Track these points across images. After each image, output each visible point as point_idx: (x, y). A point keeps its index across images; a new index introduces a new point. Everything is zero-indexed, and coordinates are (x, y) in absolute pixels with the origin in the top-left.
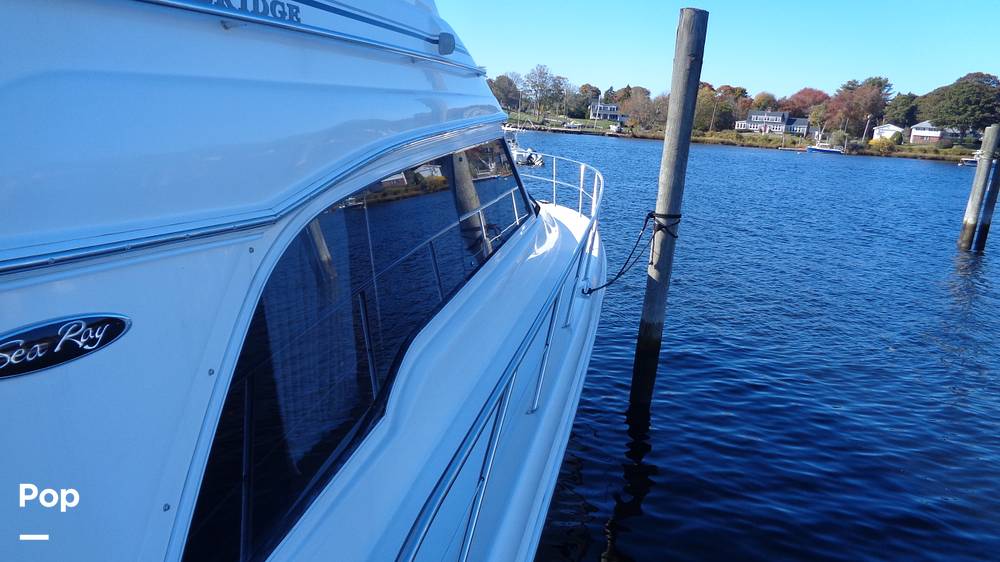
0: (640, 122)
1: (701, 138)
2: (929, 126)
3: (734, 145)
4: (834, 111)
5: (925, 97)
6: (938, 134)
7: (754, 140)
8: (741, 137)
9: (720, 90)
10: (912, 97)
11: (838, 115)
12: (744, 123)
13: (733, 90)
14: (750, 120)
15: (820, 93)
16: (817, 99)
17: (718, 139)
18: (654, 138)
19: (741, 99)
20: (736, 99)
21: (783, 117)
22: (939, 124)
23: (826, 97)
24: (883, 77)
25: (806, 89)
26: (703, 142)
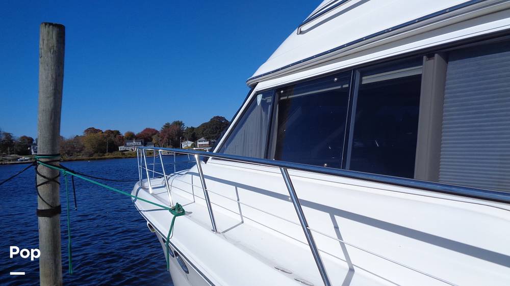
0: (66, 153)
1: (103, 157)
2: (204, 140)
3: (121, 158)
4: (163, 138)
5: (198, 128)
6: (208, 143)
7: (131, 154)
8: (124, 154)
9: (106, 132)
10: (193, 128)
11: (165, 139)
12: (123, 147)
13: (112, 132)
14: (126, 145)
15: (154, 130)
16: (153, 133)
17: (112, 156)
18: (76, 160)
19: (117, 136)
20: (115, 136)
21: (142, 142)
22: (207, 139)
23: (157, 132)
24: (180, 121)
25: (147, 129)
26: (105, 159)
